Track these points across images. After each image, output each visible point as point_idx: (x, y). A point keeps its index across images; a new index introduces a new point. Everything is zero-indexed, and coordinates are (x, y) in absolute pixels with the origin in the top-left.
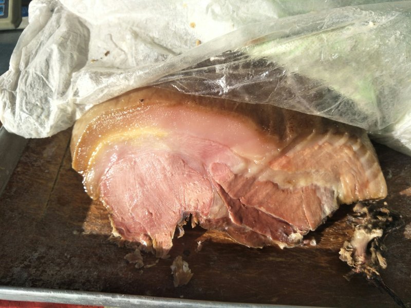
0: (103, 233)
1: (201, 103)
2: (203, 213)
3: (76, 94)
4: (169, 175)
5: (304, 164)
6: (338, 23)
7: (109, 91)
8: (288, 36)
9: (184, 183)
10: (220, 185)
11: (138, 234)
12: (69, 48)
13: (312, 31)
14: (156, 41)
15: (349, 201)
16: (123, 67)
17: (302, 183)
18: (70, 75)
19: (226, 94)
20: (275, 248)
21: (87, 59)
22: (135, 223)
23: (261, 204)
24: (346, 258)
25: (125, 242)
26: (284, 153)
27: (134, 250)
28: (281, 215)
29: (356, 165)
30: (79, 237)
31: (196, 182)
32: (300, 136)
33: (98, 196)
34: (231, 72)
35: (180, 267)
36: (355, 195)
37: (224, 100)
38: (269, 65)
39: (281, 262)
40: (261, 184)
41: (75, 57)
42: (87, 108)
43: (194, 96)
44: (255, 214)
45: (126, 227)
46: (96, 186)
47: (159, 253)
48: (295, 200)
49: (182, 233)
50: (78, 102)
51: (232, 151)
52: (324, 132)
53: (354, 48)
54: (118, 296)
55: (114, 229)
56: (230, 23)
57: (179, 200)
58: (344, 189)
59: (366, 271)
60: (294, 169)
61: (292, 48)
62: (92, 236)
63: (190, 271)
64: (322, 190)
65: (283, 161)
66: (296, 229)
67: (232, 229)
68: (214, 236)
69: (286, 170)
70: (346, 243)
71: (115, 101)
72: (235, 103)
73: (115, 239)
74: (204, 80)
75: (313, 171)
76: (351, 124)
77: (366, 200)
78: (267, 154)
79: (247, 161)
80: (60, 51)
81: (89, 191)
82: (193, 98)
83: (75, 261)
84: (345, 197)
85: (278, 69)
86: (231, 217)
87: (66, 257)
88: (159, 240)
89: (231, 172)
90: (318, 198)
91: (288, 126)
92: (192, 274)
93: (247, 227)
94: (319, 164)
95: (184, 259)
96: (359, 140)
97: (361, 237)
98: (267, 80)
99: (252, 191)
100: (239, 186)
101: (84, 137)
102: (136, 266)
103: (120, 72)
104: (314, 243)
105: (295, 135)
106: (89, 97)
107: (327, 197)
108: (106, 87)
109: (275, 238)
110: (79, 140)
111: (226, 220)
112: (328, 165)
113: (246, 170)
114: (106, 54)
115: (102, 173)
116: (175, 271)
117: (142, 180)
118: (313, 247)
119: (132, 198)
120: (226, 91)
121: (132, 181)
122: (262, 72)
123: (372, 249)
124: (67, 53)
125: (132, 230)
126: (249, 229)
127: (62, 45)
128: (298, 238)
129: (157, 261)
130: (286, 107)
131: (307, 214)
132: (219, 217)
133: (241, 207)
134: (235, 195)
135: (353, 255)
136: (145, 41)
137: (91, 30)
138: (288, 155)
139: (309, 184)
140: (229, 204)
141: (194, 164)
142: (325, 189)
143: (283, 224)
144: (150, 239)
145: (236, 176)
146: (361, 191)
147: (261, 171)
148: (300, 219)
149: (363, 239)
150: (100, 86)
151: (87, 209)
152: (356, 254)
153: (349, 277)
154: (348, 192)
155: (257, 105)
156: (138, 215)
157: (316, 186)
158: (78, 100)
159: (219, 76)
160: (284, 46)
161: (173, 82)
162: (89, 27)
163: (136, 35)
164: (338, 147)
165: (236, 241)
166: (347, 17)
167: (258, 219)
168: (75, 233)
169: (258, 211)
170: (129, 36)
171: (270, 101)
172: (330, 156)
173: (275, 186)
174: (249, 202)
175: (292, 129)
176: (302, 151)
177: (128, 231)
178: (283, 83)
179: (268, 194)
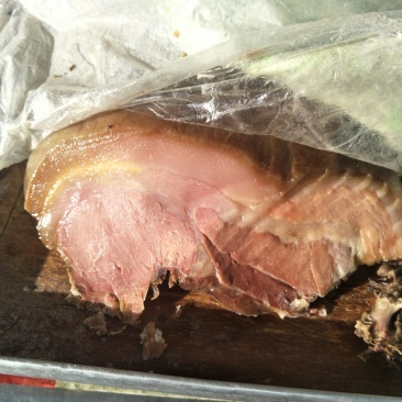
0: (60, 291)
1: (183, 132)
2: (183, 269)
3: (30, 117)
4: (142, 221)
5: (313, 212)
6: (357, 33)
7: (70, 114)
8: (293, 49)
9: (161, 232)
10: (205, 236)
11: (104, 294)
12: (26, 61)
13: (323, 43)
14: (132, 53)
15: (370, 261)
16: (90, 84)
17: (310, 237)
18: (26, 93)
19: (215, 121)
20: (274, 318)
21: (48, 75)
22: (99, 280)
23: (257, 261)
24: (362, 332)
25: (87, 302)
26: (287, 197)
27: (96, 313)
28: (283, 276)
29: (380, 215)
30: (30, 294)
31: (176, 231)
32: (308, 177)
33: (55, 245)
34: (221, 93)
35: (151, 335)
36: (378, 254)
37: (213, 129)
38: (267, 86)
39: (280, 335)
40: (258, 236)
41: (34, 71)
42: (44, 135)
43: (176, 123)
44: (249, 273)
45: (88, 285)
46: (53, 232)
47: (127, 318)
48: (300, 259)
49: (157, 293)
50: (32, 127)
51: (222, 193)
52: (341, 173)
53: (377, 66)
54: (69, 366)
55: (73, 287)
56: (222, 32)
57: (154, 253)
58: (365, 246)
59: (386, 350)
60: (300, 218)
61: (298, 65)
62: (47, 294)
63: (163, 341)
64: (336, 247)
65: (287, 207)
66: (301, 293)
67: (220, 291)
68: (197, 299)
69: (289, 219)
70: (365, 315)
71: (78, 127)
72: (227, 133)
73: (74, 298)
74: (188, 103)
75: (325, 221)
76: (375, 163)
77: (393, 261)
78: (266, 198)
79: (241, 207)
80: (15, 63)
81: (45, 238)
82: (175, 126)
83: (24, 324)
84: (365, 256)
85: (279, 91)
86: (218, 276)
87: (13, 318)
88: (128, 302)
89: (220, 219)
90: (330, 256)
91: (294, 163)
92: (166, 345)
93: (239, 290)
94: (332, 214)
95: (157, 327)
96: (385, 185)
97: (383, 307)
98: (265, 105)
99: (247, 244)
100: (230, 238)
101: (39, 170)
102: (98, 333)
103: (83, 90)
104: (324, 313)
105: (302, 175)
106: (46, 121)
107: (342, 255)
108: (67, 109)
109: (274, 304)
110: (34, 175)
111: (212, 279)
112: (344, 215)
113: (239, 218)
114: (72, 68)
115: (60, 217)
116: (145, 340)
117: (109, 226)
118: (323, 318)
119: (96, 249)
120: (215, 117)
121: (97, 227)
122: (260, 94)
123: (397, 323)
124: (24, 66)
125: (95, 289)
126: (241, 292)
127: (18, 57)
128: (303, 306)
129: (124, 328)
130: (291, 140)
131: (316, 276)
132: (203, 275)
133: (231, 264)
134: (224, 249)
135: (372, 330)
136: (118, 53)
137: (56, 38)
138: (292, 200)
139: (320, 238)
140: (216, 260)
141: (174, 209)
142: (340, 245)
143: (284, 288)
144: (117, 300)
145: (226, 224)
146: (386, 249)
147: (258, 220)
148: (306, 282)
149: (386, 310)
150: (59, 108)
151: (42, 261)
152: (376, 328)
153: (365, 356)
154: (369, 250)
155: (255, 136)
156: (102, 270)
157: (328, 241)
158: (33, 125)
159: (206, 99)
160: (288, 62)
161: (150, 104)
162: (53, 34)
163: (108, 45)
164: (358, 193)
165: (223, 306)
166: (368, 26)
167: (253, 280)
168: (25, 289)
169: (253, 270)
170: (99, 46)
171: (270, 131)
172: (347, 204)
173: (276, 239)
174: (242, 257)
175: (298, 168)
176: (311, 196)
177: (91, 289)
178: (285, 109)
179: (266, 249)
